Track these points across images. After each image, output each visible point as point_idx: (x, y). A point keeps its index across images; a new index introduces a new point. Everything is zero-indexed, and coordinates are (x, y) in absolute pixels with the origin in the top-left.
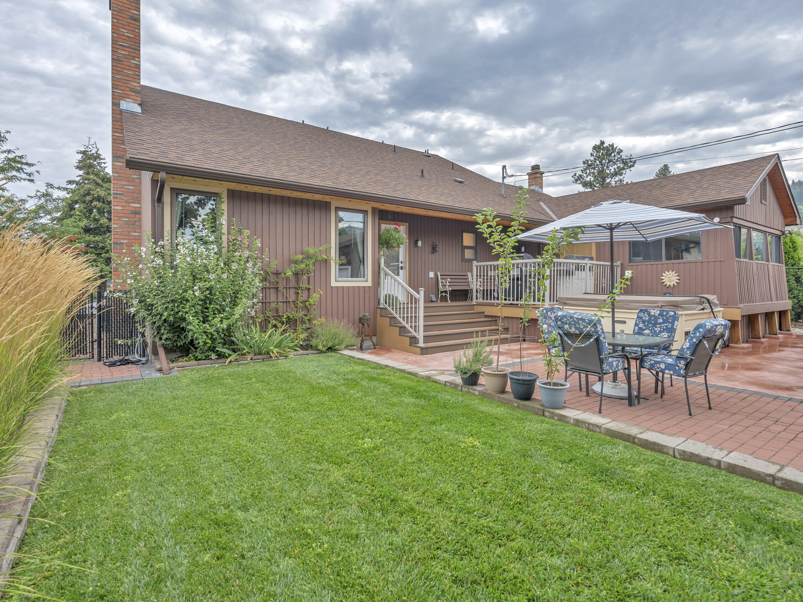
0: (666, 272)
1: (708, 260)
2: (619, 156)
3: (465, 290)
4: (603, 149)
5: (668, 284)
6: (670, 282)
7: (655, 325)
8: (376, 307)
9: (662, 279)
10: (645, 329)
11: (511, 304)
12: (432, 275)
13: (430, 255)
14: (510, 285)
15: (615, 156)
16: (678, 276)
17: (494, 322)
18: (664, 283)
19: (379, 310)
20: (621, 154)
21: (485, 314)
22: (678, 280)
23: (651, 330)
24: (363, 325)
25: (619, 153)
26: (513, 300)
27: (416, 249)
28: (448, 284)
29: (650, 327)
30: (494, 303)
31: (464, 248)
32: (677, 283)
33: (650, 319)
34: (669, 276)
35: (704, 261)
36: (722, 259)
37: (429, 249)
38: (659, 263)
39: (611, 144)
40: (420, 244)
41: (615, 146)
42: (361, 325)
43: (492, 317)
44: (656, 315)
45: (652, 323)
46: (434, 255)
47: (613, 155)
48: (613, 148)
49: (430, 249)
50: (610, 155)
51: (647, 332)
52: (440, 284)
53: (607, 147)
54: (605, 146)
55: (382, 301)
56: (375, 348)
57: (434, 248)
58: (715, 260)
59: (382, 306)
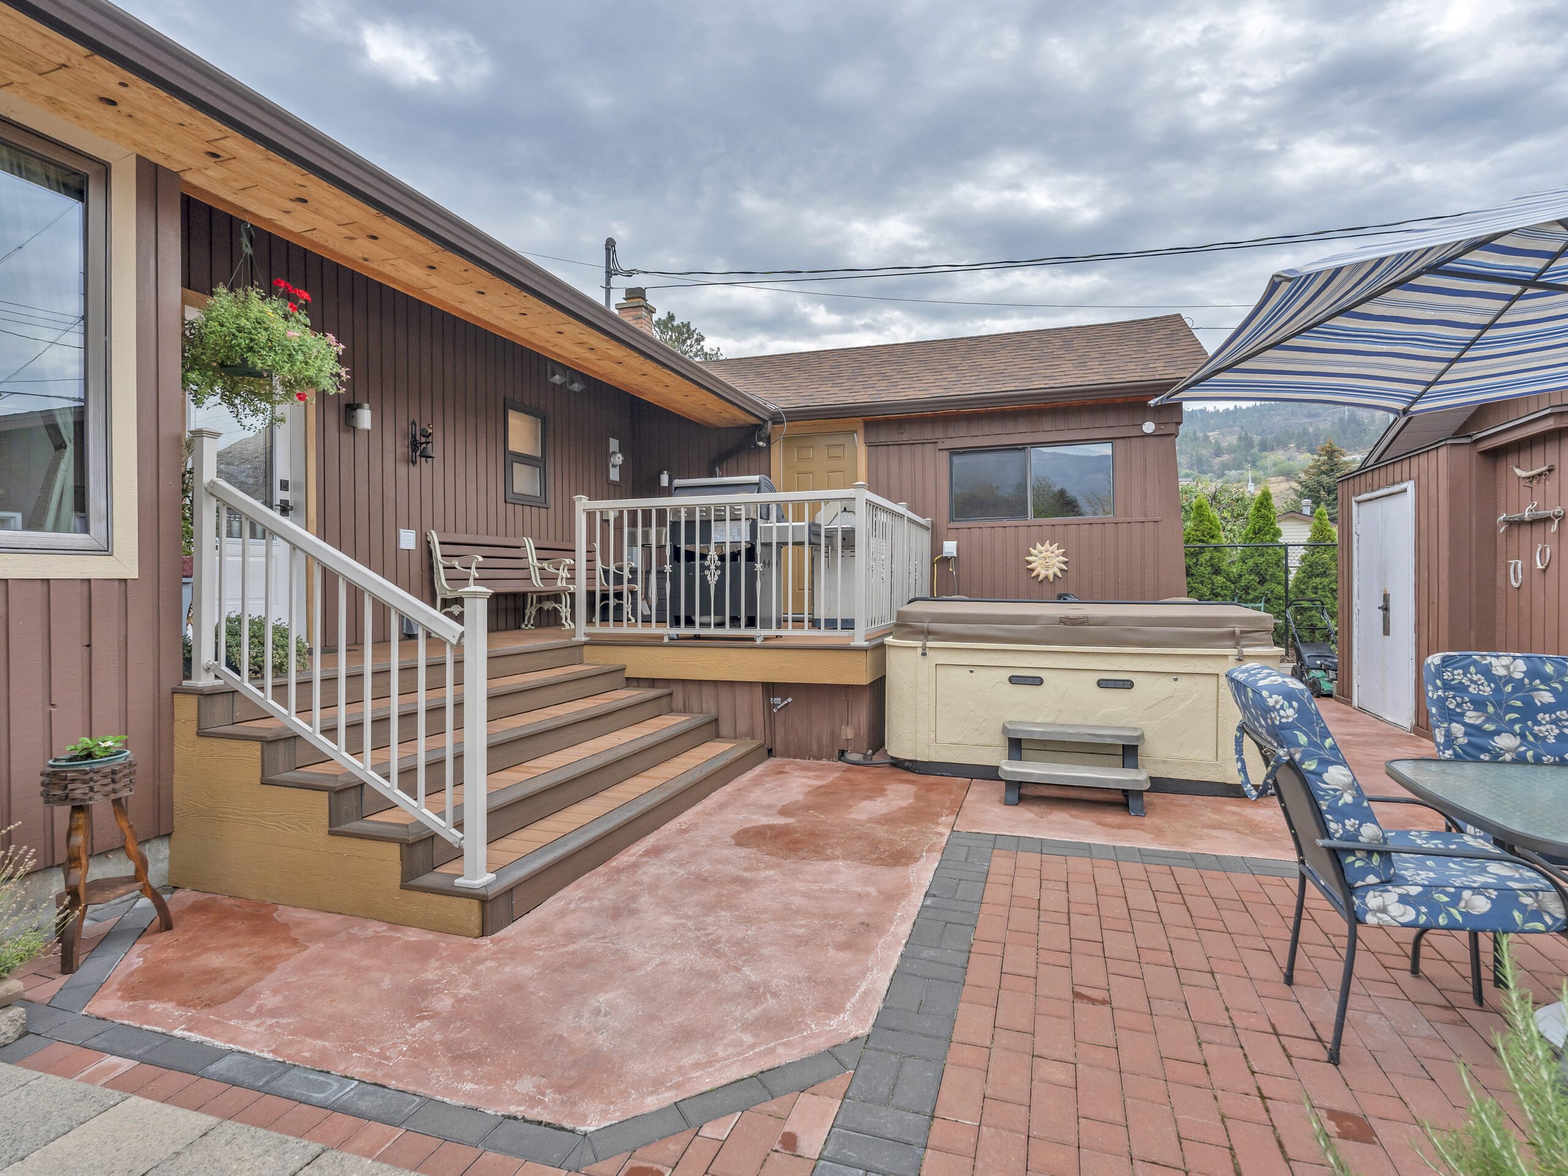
0: (1038, 545)
1: (1129, 519)
2: (699, 347)
3: (515, 595)
4: (673, 329)
5: (1043, 573)
6: (1047, 568)
7: (1530, 712)
8: (167, 686)
9: (1030, 563)
10: (1497, 733)
11: (697, 637)
12: (408, 540)
13: (402, 469)
14: (722, 577)
15: (691, 346)
16: (1063, 555)
17: (664, 701)
18: (1032, 570)
19: (186, 708)
20: (702, 343)
21: (629, 673)
22: (1065, 563)
23: (1523, 736)
24: (79, 809)
25: (698, 341)
26: (720, 624)
27: (347, 438)
28: (474, 573)
29: (1513, 722)
30: (661, 637)
31: (511, 458)
32: (1062, 570)
33: (1497, 691)
34: (1045, 554)
35: (1120, 520)
36: (1158, 518)
37: (395, 445)
38: (1021, 523)
39: (686, 322)
40: (365, 418)
41: (692, 328)
42: (63, 812)
43: (652, 682)
44: (1518, 676)
45: (1514, 709)
46: (414, 470)
47: (689, 342)
48: (688, 330)
49: (403, 449)
50: (684, 342)
51: (1505, 741)
52: (441, 575)
53: (678, 326)
54: (675, 323)
55: (205, 654)
56: (167, 925)
57: (415, 445)
58: (1142, 519)
59: (204, 681)
